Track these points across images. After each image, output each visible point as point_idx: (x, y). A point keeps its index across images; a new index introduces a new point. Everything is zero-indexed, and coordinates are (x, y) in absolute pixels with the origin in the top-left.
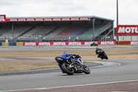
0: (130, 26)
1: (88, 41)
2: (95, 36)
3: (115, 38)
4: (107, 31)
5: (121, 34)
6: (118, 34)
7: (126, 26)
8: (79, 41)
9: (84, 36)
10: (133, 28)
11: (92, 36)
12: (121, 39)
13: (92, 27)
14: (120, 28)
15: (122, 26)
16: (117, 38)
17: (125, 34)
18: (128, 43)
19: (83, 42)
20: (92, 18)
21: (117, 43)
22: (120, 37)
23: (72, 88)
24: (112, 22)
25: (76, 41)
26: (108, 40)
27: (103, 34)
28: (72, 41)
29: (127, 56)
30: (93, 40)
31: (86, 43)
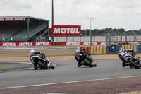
0: (65, 27)
1: (23, 42)
2: (30, 37)
3: (50, 38)
4: (42, 32)
6: (54, 35)
7: (61, 27)
8: (14, 42)
9: (18, 37)
10: (68, 29)
11: (26, 36)
12: (56, 39)
13: (26, 27)
14: (55, 29)
16: (53, 38)
17: (61, 35)
18: (63, 44)
21: (52, 44)
23: (6, 90)
24: (47, 22)
25: (11, 41)
26: (43, 41)
27: (38, 34)
28: (6, 42)
29: (62, 57)
30: (27, 41)
31: (20, 44)
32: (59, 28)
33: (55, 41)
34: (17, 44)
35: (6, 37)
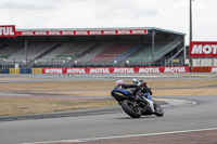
1: (145, 67)
2: (156, 58)
3: (187, 61)
4: (175, 51)
5: (197, 56)
7: (204, 44)
8: (131, 67)
9: (138, 59)
10: (215, 47)
11: (150, 58)
12: (196, 63)
13: (151, 45)
14: (195, 46)
15: (198, 43)
16: (191, 61)
17: (203, 56)
18: (207, 70)
19: (136, 68)
20: (151, 31)
21: (190, 69)
22: (194, 61)
24: (182, 37)
25: (126, 66)
26: (175, 65)
27: (168, 55)
28: (119, 67)
29: (205, 90)
30: (152, 66)
31: (141, 70)
32: (200, 46)
33: (194, 65)
34: (136, 70)
35: (120, 59)
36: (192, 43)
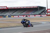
1: (37, 15)
2: (39, 13)
8: (34, 15)
9: (35, 13)
13: (38, 10)
14: (48, 10)
19: (35, 15)
20: (38, 7)
22: (48, 13)
24: (45, 8)
26: (44, 14)
27: (42, 12)
28: (31, 15)
31: (36, 16)
33: (48, 14)
34: (35, 16)
36: (48, 9)
